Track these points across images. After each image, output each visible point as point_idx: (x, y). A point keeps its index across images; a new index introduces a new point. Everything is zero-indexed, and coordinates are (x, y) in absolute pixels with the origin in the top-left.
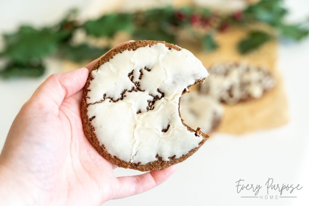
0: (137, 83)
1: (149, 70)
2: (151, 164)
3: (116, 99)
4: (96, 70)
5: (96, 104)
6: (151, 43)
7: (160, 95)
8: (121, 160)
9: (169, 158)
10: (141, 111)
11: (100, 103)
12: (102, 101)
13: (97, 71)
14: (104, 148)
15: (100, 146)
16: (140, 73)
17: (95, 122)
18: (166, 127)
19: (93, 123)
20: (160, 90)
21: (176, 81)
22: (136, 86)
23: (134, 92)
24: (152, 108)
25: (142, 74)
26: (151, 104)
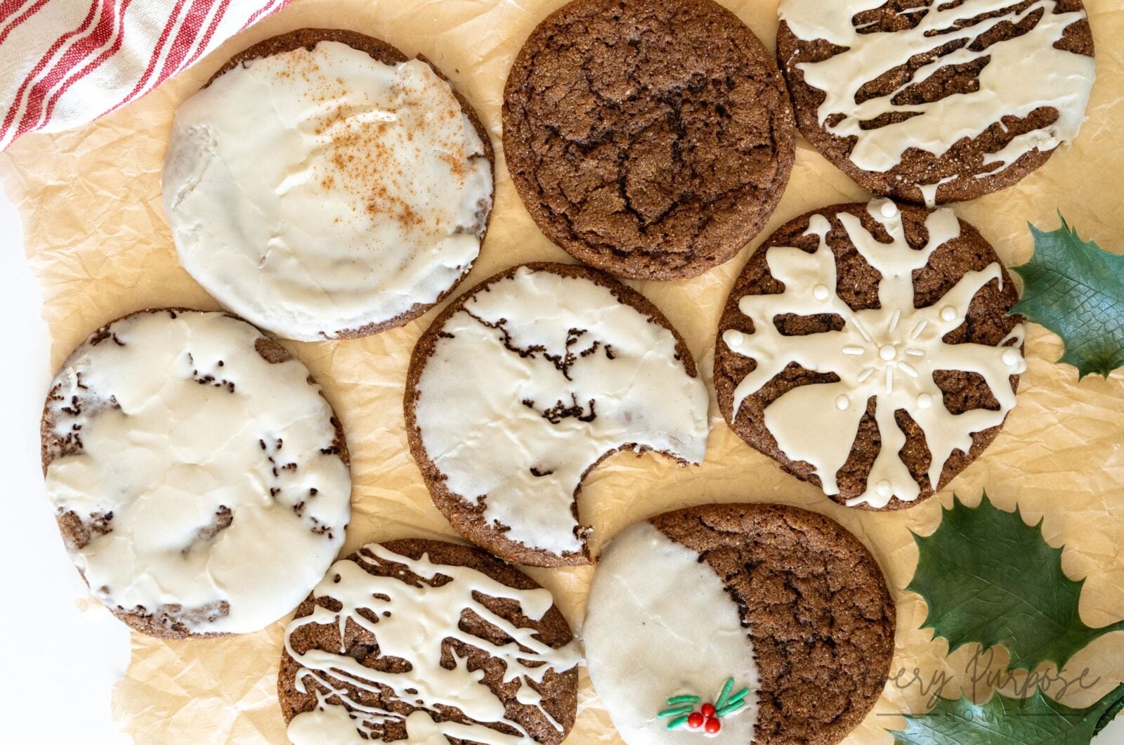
0: (573, 356)
1: (610, 356)
2: (461, 501)
3: (515, 344)
4: (532, 271)
5: (476, 321)
6: (655, 318)
7: (586, 412)
8: (424, 445)
9: (496, 521)
10: (534, 405)
11: (482, 324)
12: (489, 325)
13: (530, 273)
14: (417, 399)
15: (414, 389)
16: (591, 345)
17: (444, 344)
18: (542, 469)
19: (441, 343)
20: (595, 404)
21: (634, 417)
22: (566, 359)
23: (552, 365)
24: (555, 420)
25: (592, 351)
26: (559, 412)
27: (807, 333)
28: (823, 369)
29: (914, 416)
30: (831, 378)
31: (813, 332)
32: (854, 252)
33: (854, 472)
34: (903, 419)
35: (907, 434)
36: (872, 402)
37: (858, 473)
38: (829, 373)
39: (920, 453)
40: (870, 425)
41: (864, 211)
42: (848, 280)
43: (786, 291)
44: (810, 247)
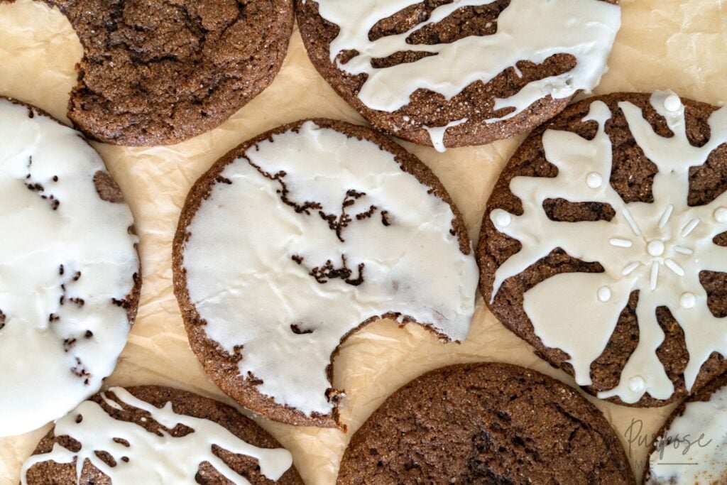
0: (348, 218)
1: (385, 222)
2: (217, 348)
3: (291, 198)
4: (318, 127)
5: (256, 170)
6: (436, 190)
7: (354, 276)
8: (187, 287)
9: (249, 373)
10: (303, 262)
11: (261, 175)
12: (268, 176)
13: (316, 129)
14: (187, 240)
15: (184, 230)
16: (367, 209)
17: (221, 189)
18: (303, 327)
19: (218, 189)
20: (364, 269)
21: (401, 287)
22: (341, 220)
23: (326, 224)
24: (322, 280)
25: (368, 215)
26: (327, 271)
27: (575, 221)
28: (589, 258)
29: (677, 314)
30: (596, 268)
31: (582, 220)
32: (632, 143)
33: (608, 365)
34: (664, 316)
35: (666, 332)
36: (635, 296)
37: (612, 366)
38: (593, 263)
39: (677, 352)
40: (630, 318)
41: (647, 102)
42: (622, 171)
43: (559, 176)
44: (588, 133)
